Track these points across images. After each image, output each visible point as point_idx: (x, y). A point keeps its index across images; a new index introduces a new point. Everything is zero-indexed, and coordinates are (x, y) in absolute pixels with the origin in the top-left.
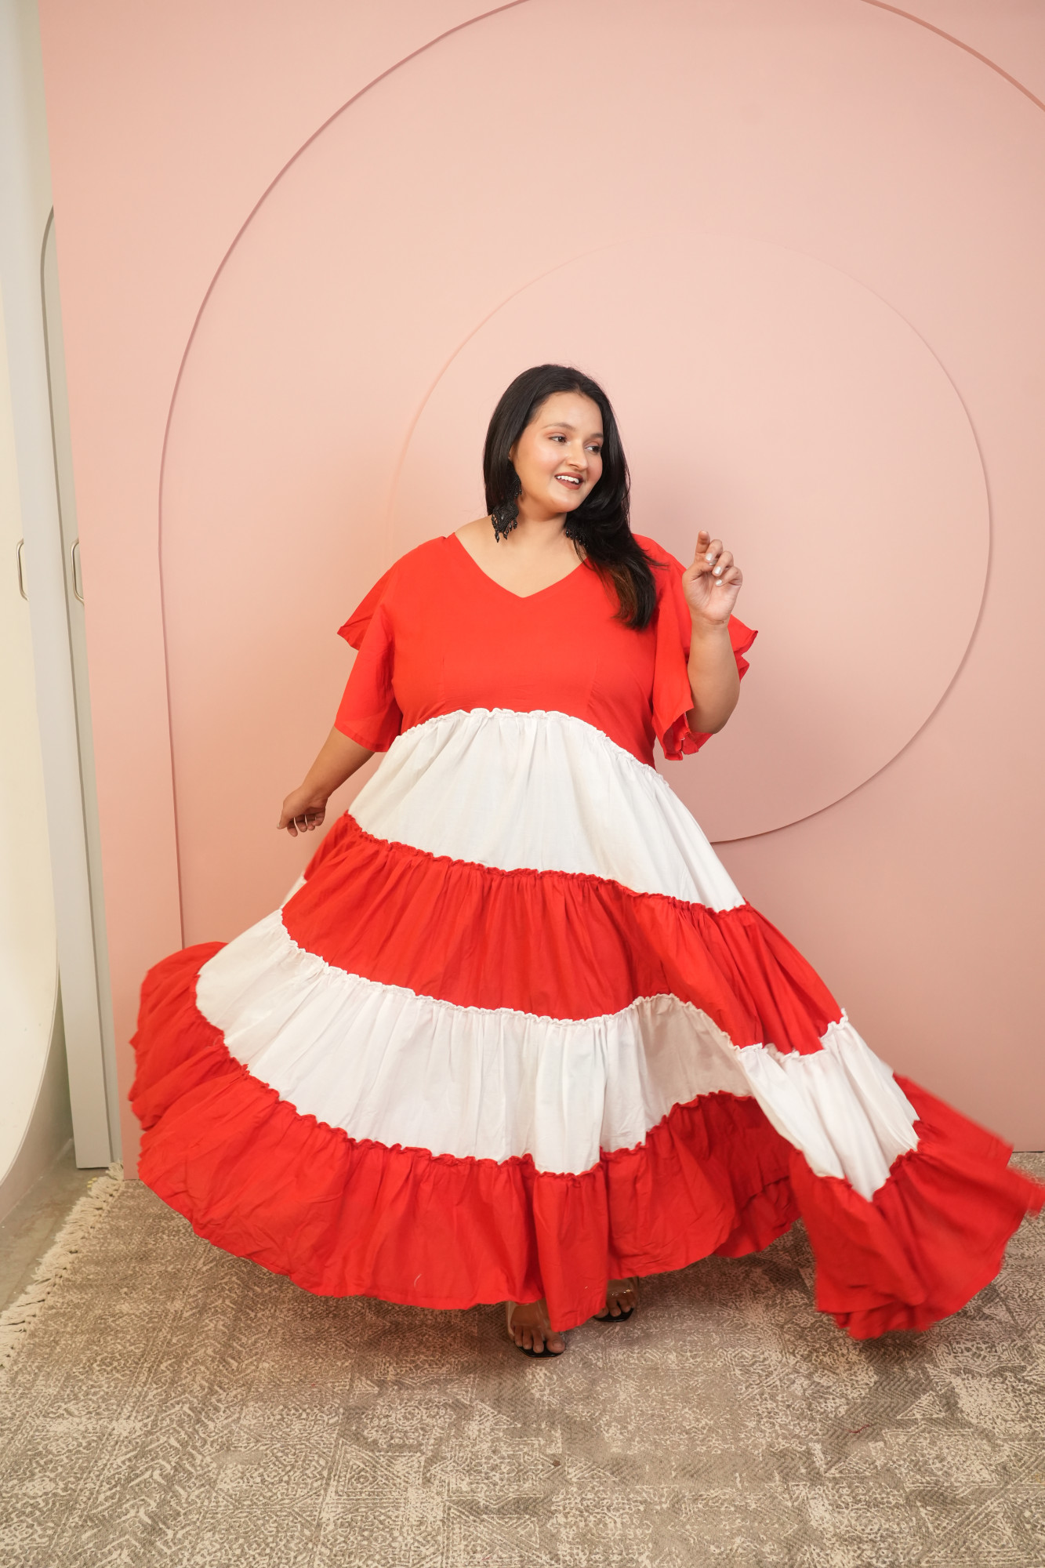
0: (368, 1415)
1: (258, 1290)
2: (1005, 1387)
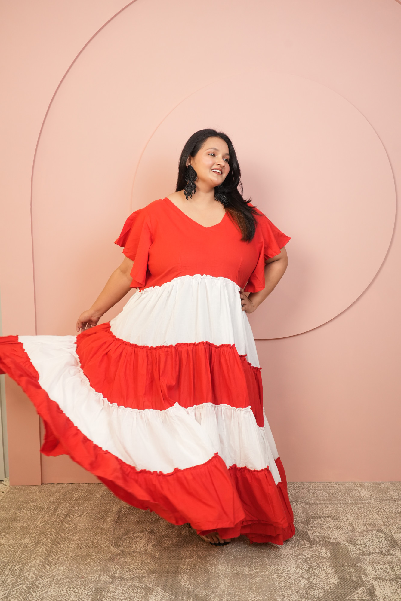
0: (106, 591)
1: (63, 535)
2: (397, 586)
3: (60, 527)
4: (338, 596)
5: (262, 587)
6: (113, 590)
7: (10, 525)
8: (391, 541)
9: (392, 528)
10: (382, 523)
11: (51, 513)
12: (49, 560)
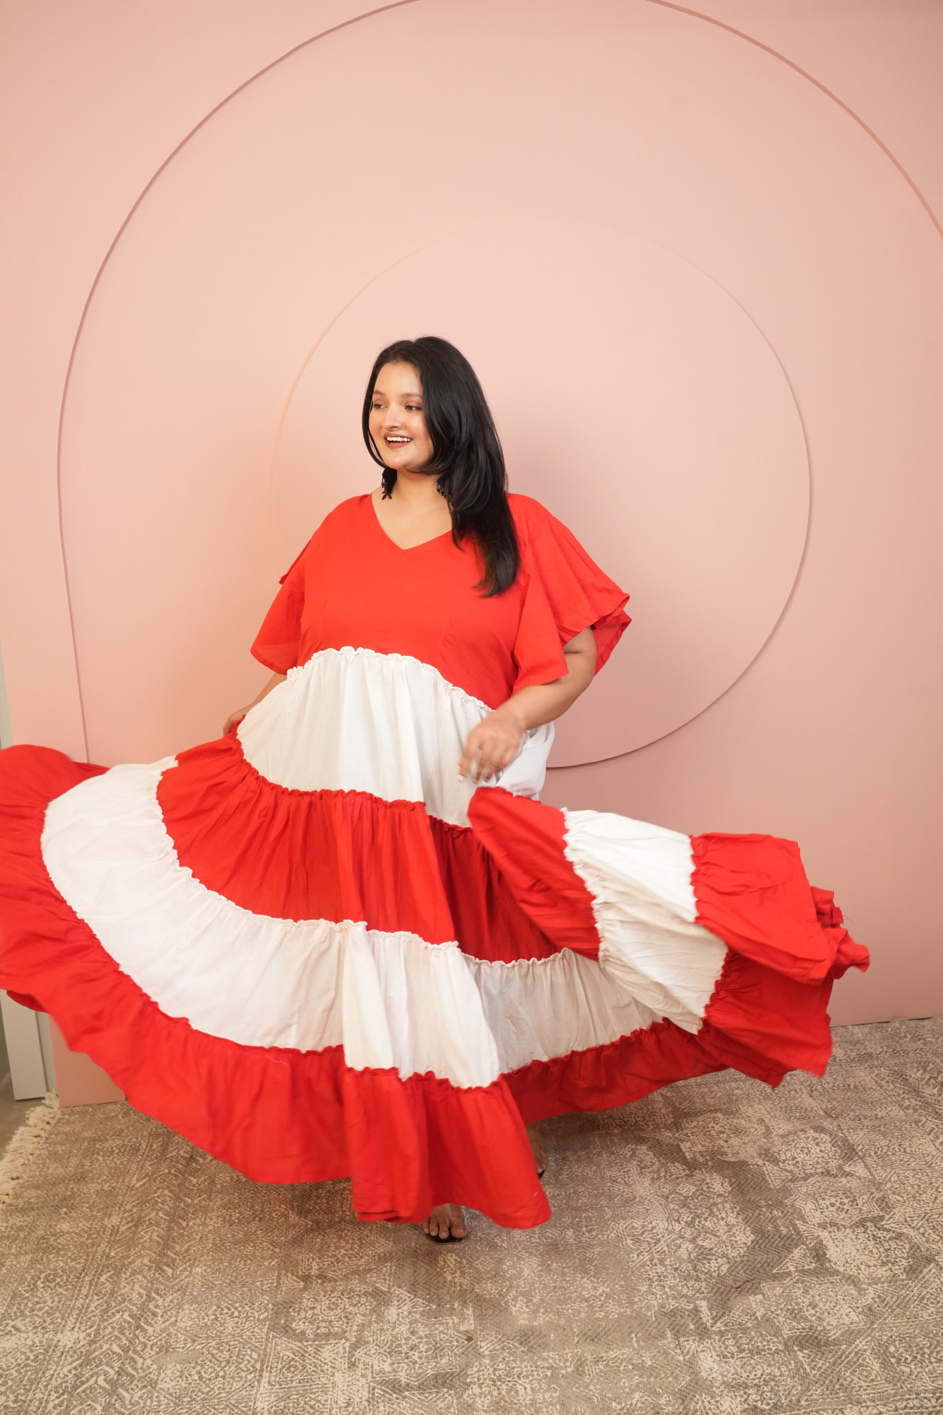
0: (296, 1308)
1: (189, 1200)
2: (867, 1236)
3: (179, 1185)
4: (756, 1269)
5: (607, 1266)
6: (309, 1303)
7: (75, 1190)
8: (843, 1148)
9: (843, 1120)
10: (822, 1113)
11: (156, 1158)
12: (168, 1256)
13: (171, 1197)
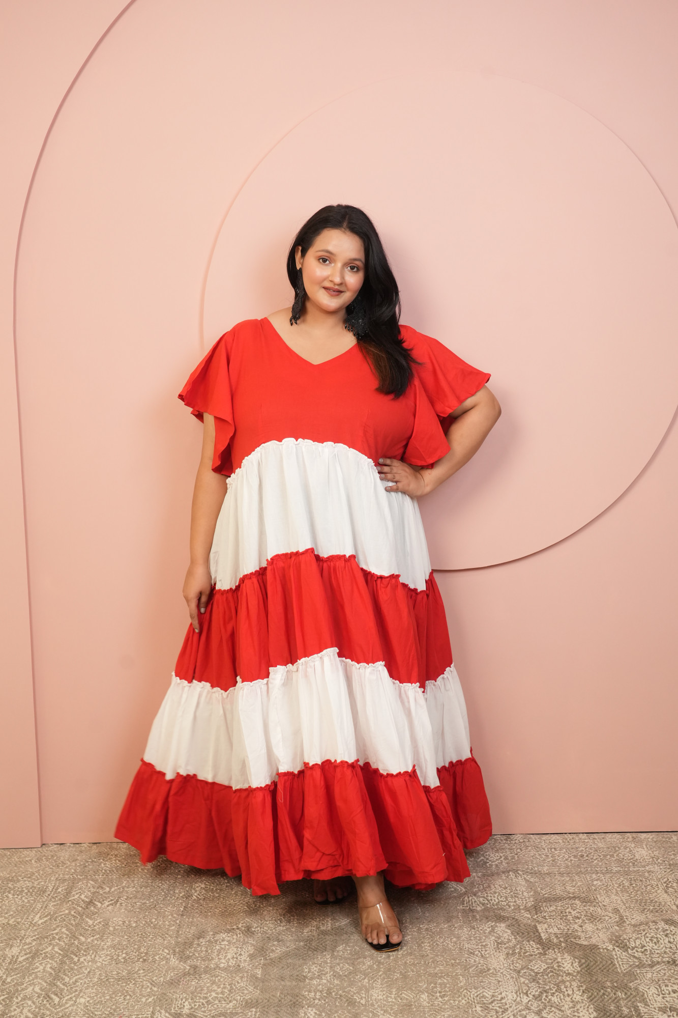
1: (83, 939)
3: (77, 925)
10: (675, 907)
11: (60, 900)
12: (57, 986)
13: (68, 935)
